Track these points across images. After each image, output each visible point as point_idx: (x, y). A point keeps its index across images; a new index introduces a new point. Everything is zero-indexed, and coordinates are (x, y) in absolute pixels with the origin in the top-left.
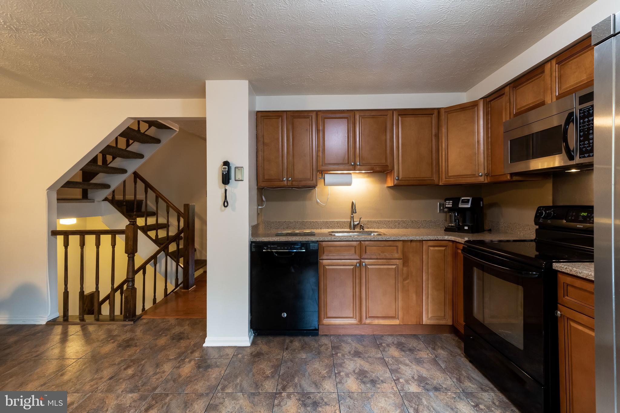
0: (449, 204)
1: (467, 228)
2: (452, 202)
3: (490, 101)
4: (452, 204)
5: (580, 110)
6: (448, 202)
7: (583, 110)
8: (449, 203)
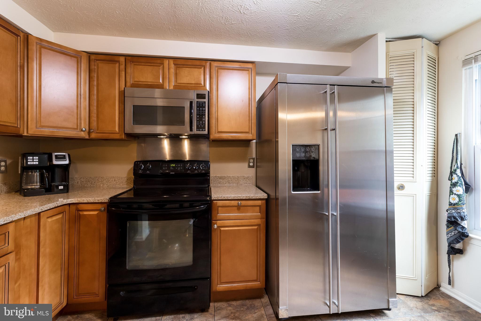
0: (33, 161)
1: (62, 188)
2: (37, 158)
3: (97, 60)
4: (37, 160)
5: (197, 102)
6: (31, 158)
7: (199, 102)
8: (33, 159)
